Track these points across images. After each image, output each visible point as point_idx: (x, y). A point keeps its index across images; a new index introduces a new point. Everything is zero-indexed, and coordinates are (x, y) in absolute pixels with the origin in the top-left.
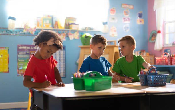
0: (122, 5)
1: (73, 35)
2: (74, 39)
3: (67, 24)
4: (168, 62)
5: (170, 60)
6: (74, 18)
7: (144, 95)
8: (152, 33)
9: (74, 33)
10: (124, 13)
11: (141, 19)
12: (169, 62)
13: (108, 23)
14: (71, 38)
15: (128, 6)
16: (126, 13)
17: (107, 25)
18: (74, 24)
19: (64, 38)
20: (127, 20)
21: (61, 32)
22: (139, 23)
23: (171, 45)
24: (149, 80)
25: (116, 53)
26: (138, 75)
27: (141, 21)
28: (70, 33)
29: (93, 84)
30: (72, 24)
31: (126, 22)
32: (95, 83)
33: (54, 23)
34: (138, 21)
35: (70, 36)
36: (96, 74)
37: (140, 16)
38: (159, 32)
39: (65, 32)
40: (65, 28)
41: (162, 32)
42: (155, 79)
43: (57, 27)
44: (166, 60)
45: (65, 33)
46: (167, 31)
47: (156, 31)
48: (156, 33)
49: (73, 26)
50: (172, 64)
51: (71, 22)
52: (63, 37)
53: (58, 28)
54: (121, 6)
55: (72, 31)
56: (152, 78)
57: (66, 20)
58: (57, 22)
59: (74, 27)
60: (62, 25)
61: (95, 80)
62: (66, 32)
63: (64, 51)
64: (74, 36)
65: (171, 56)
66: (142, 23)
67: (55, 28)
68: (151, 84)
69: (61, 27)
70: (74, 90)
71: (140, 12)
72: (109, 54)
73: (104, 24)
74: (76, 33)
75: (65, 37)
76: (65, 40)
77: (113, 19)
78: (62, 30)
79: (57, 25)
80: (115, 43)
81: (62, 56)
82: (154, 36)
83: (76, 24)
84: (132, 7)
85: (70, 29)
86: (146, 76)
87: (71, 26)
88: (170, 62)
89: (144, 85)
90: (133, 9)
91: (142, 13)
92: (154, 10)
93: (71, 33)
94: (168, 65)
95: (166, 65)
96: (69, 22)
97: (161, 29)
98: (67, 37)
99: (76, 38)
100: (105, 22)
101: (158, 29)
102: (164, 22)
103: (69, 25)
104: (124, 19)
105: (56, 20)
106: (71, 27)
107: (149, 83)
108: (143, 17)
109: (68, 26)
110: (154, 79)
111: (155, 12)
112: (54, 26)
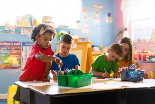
6: (51, 17)
8: (120, 30)
10: (95, 13)
11: (110, 18)
13: (81, 21)
15: (98, 7)
16: (97, 12)
17: (80, 24)
18: (51, 22)
20: (97, 19)
23: (137, 41)
25: (89, 49)
27: (109, 20)
29: (76, 81)
30: (49, 22)
33: (33, 21)
34: (108, 20)
37: (109, 15)
38: (126, 29)
41: (128, 29)
44: (135, 56)
46: (133, 29)
47: (122, 29)
48: (123, 30)
51: (48, 20)
54: (92, 7)
57: (43, 19)
58: (35, 21)
61: (78, 77)
65: (139, 53)
66: (111, 21)
67: (34, 26)
71: (109, 12)
72: (82, 49)
73: (78, 22)
77: (86, 18)
79: (35, 23)
80: (87, 40)
82: (121, 33)
84: (101, 7)
90: (102, 8)
91: (111, 12)
92: (121, 10)
96: (46, 21)
97: (127, 27)
100: (78, 20)
101: (125, 27)
102: (130, 21)
104: (95, 17)
105: (35, 19)
108: (111, 16)
111: (122, 12)
112: (33, 24)
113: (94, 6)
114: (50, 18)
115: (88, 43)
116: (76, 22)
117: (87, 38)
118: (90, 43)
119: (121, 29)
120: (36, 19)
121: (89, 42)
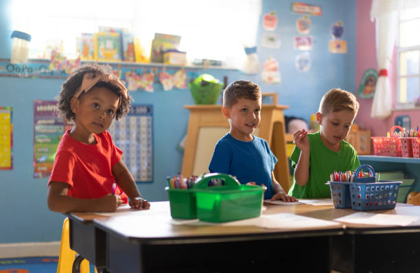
0: (292, 4)
1: (171, 77)
2: (175, 88)
3: (158, 50)
4: (402, 150)
5: (406, 144)
6: (176, 36)
7: (341, 233)
8: (367, 75)
9: (173, 74)
10: (297, 26)
11: (340, 41)
12: (405, 150)
13: (259, 50)
14: (168, 85)
15: (307, 9)
16: (304, 26)
17: (255, 56)
18: (175, 51)
19: (148, 85)
20: (304, 44)
21: (142, 70)
22: (334, 51)
23: (412, 107)
24: (354, 196)
25: (277, 124)
26: (328, 183)
27: (339, 46)
28: (165, 72)
29: (217, 204)
30: (170, 51)
31: (302, 48)
32: (221, 202)
33: (126, 48)
34: (333, 46)
35: (164, 82)
36: (224, 179)
37: (338, 32)
38: (383, 73)
39: (152, 70)
40: (153, 60)
41: (390, 72)
42: (370, 193)
43: (131, 59)
44: (397, 144)
45: (152, 74)
46: (403, 71)
47: (375, 70)
48: (376, 75)
49: (172, 55)
50: (411, 155)
51: (167, 46)
52: (146, 82)
53: (135, 60)
54: (291, 9)
55: (169, 68)
56: (361, 191)
57: (154, 42)
58: (132, 47)
59: (173, 60)
60: (145, 52)
61: (222, 194)
62: (154, 72)
63: (150, 118)
64: (173, 81)
65: (409, 136)
66: (343, 50)
67: (128, 60)
68: (360, 204)
69: (142, 58)
70: (170, 218)
71: (337, 25)
73: (249, 51)
74: (179, 73)
75: (151, 83)
76: (151, 90)
77: (272, 39)
78: (146, 67)
79: (132, 54)
80: (274, 100)
81: (144, 129)
82: (370, 83)
83: (180, 49)
84: (317, 10)
85: (165, 64)
86: (347, 186)
87: (166, 56)
88: (407, 150)
89: (342, 206)
90: (320, 14)
91: (342, 25)
92: (372, 20)
93: (167, 74)
94: (401, 156)
95: (397, 156)
96: (162, 46)
97: (388, 66)
98: (158, 82)
99: (178, 86)
100: (250, 45)
101: (381, 67)
102: (396, 48)
103: (162, 53)
104: (298, 39)
105: (131, 41)
106: (168, 59)
107: (354, 203)
108: (343, 36)
109: (159, 55)
110: (366, 193)
111: (373, 24)
112: (125, 55)
113: (296, 8)
114: (175, 39)
115: (275, 108)
116: (244, 52)
117: (274, 95)
118: (281, 109)
119: (371, 72)
120: (135, 43)
121: (278, 105)
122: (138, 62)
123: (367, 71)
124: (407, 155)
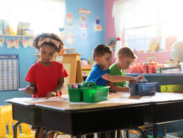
0: (79, 9)
1: (27, 42)
2: (29, 46)
3: (20, 29)
4: (143, 71)
5: (146, 68)
6: (28, 23)
8: (111, 40)
9: (28, 40)
10: (81, 19)
11: (99, 25)
13: (65, 29)
14: (25, 45)
15: (85, 12)
16: (84, 19)
17: (64, 32)
18: (28, 30)
19: (17, 45)
20: (84, 27)
21: (13, 39)
22: (96, 30)
24: (140, 89)
25: (78, 62)
27: (98, 28)
28: (24, 39)
30: (25, 30)
31: (82, 28)
32: (95, 94)
33: (5, 29)
34: (96, 28)
35: (24, 44)
37: (98, 22)
38: (119, 39)
39: (18, 38)
40: (18, 34)
41: (121, 39)
43: (8, 33)
44: (140, 68)
45: (18, 40)
46: (126, 38)
47: (115, 38)
48: (115, 40)
50: (148, 72)
51: (24, 28)
52: (16, 44)
53: (10, 34)
54: (78, 12)
55: (25, 37)
56: (143, 87)
57: (18, 26)
58: (8, 28)
59: (28, 33)
60: (14, 31)
61: (96, 90)
62: (19, 39)
63: (18, 60)
64: (28, 43)
65: (146, 64)
66: (100, 30)
67: (7, 34)
68: (143, 93)
69: (13, 33)
71: (97, 18)
73: (61, 30)
74: (30, 40)
75: (18, 44)
76: (18, 48)
77: (70, 25)
78: (15, 37)
79: (8, 31)
80: (74, 51)
81: (15, 66)
82: (112, 44)
83: (30, 29)
84: (89, 12)
85: (24, 36)
87: (24, 32)
88: (146, 70)
90: (90, 14)
91: (100, 19)
92: (113, 16)
94: (143, 73)
96: (22, 28)
97: (120, 37)
98: (21, 44)
99: (30, 46)
100: (62, 27)
101: (117, 37)
102: (124, 29)
103: (22, 30)
104: (81, 25)
105: (7, 25)
107: (140, 92)
108: (100, 23)
109: (21, 32)
110: (146, 88)
111: (113, 19)
112: (5, 31)
113: (80, 11)
114: (28, 24)
115: (77, 54)
116: (59, 30)
117: (74, 49)
119: (113, 39)
120: (10, 26)
122: (11, 35)
123: (111, 38)
124: (146, 72)
